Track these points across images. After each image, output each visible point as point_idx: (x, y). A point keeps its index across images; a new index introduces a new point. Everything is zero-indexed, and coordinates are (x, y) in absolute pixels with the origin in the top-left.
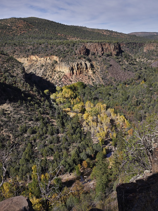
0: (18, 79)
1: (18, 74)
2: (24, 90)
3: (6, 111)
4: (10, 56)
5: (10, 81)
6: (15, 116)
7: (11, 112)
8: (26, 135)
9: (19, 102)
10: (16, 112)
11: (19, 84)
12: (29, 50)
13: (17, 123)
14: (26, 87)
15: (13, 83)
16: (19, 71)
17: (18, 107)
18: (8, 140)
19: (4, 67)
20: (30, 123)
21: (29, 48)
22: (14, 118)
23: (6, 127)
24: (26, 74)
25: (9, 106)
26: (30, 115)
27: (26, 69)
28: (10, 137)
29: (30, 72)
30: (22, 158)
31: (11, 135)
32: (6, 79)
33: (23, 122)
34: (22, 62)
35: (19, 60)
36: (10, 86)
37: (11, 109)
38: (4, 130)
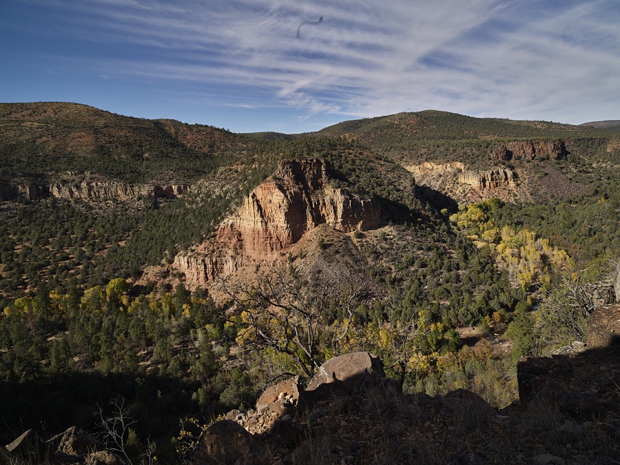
0: (406, 194)
1: (405, 188)
2: (413, 208)
3: (388, 235)
4: (397, 163)
5: (395, 196)
6: (400, 242)
7: (394, 237)
8: (412, 269)
9: (405, 224)
10: (401, 238)
11: (407, 200)
12: (422, 155)
13: (402, 252)
14: (416, 204)
15: (399, 199)
16: (407, 183)
17: (403, 231)
18: (388, 273)
19: (387, 178)
20: (419, 252)
21: (422, 152)
22: (397, 244)
23: (387, 257)
24: (417, 187)
25: (392, 228)
26: (419, 242)
27: (417, 180)
28: (391, 269)
29: (422, 185)
30: (406, 298)
31: (393, 267)
32: (389, 194)
33: (409, 251)
34: (411, 171)
35: (408, 168)
36: (395, 203)
37: (395, 233)
38: (384, 259)
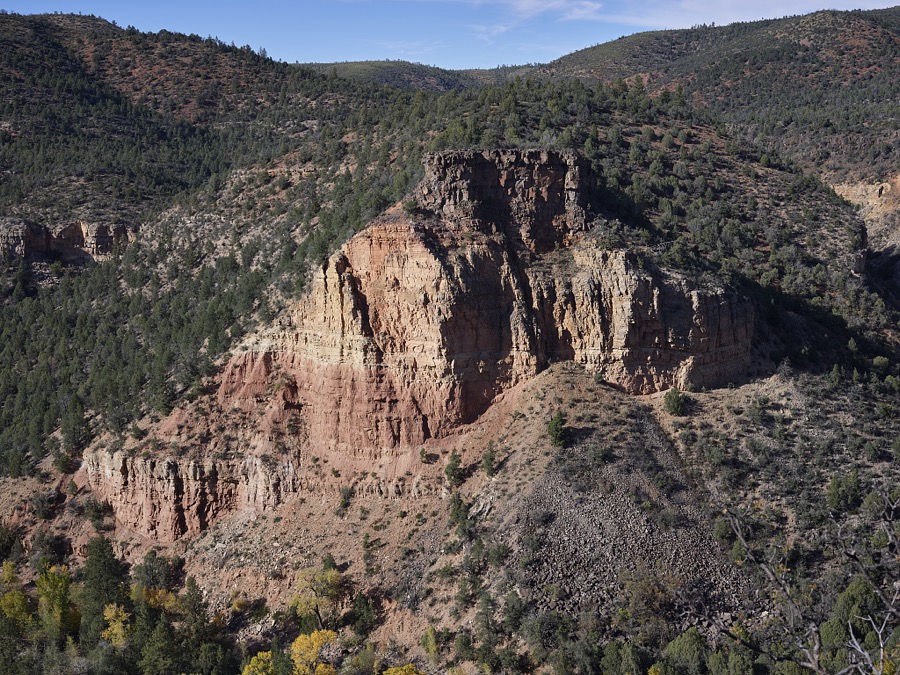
0: (835, 274)
1: (833, 254)
2: (859, 321)
3: (777, 407)
4: (807, 173)
5: (800, 279)
6: (814, 433)
7: (797, 414)
8: (855, 522)
9: (834, 374)
10: (818, 417)
11: (838, 295)
12: (889, 149)
13: (821, 464)
14: (868, 310)
15: (813, 289)
16: (843, 240)
17: (827, 395)
18: (774, 532)
19: (777, 222)
20: (878, 467)
21: (890, 141)
22: (806, 439)
23: (772, 478)
24: (870, 255)
25: (789, 386)
26: (878, 433)
27: (871, 232)
28: (783, 520)
29: (888, 245)
30: (833, 618)
31: (790, 514)
32: (782, 273)
33: (844, 461)
34: (855, 201)
35: (841, 190)
36: (796, 303)
37: (799, 401)
38: (763, 486)
